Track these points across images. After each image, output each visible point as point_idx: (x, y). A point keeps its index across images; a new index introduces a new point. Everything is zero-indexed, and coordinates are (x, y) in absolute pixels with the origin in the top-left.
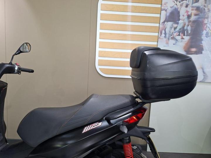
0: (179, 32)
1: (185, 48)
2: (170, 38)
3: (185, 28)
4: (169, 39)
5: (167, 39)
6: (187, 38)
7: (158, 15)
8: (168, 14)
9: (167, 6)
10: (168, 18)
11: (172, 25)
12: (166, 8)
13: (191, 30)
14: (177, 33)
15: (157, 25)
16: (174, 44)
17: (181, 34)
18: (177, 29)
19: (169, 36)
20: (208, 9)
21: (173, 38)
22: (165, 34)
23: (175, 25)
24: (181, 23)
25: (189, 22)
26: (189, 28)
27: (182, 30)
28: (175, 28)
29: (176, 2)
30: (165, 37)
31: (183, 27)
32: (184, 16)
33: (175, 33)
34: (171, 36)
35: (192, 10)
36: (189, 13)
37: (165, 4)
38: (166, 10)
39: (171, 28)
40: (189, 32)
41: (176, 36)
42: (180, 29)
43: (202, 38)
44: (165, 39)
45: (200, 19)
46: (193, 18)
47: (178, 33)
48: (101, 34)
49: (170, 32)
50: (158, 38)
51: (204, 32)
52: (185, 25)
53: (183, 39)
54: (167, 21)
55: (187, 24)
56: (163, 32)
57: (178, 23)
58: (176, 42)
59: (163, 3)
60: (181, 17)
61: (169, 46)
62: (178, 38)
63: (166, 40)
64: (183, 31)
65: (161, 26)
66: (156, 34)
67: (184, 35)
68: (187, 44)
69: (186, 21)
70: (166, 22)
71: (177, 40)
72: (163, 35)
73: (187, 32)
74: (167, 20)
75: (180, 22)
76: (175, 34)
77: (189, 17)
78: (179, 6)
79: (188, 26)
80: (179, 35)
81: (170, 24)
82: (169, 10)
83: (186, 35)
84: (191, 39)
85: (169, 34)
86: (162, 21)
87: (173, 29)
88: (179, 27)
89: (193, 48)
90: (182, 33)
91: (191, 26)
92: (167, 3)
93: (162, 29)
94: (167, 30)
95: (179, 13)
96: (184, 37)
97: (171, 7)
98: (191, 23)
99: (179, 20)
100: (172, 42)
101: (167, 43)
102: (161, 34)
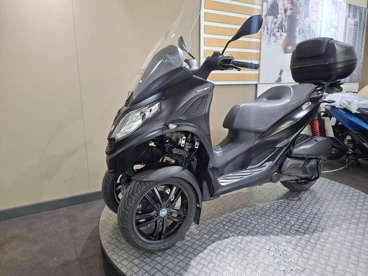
0: (279, 28)
1: (283, 46)
3: (283, 24)
4: (270, 36)
7: (260, 7)
8: (269, 7)
10: (269, 11)
11: (273, 19)
13: (288, 26)
14: (277, 29)
18: (277, 25)
19: (270, 33)
20: (300, 4)
21: (274, 35)
24: (280, 18)
25: (286, 16)
26: (286, 24)
31: (282, 22)
32: (281, 9)
35: (288, 4)
36: (286, 7)
38: (267, 2)
39: (272, 23)
40: (286, 28)
41: (276, 32)
42: (279, 24)
43: (296, 35)
45: (294, 14)
46: (289, 12)
49: (271, 28)
50: (261, 34)
51: (297, 29)
52: (283, 20)
53: (282, 36)
54: (269, 15)
57: (277, 18)
58: (276, 40)
60: (280, 11)
61: (270, 44)
62: (278, 34)
63: (268, 37)
64: (281, 27)
67: (282, 32)
68: (285, 42)
69: (284, 15)
71: (277, 37)
73: (285, 29)
75: (279, 16)
77: (286, 11)
79: (285, 21)
80: (278, 31)
81: (271, 18)
82: (270, 2)
83: (284, 31)
84: (288, 36)
86: (264, 14)
88: (279, 22)
89: (290, 46)
90: (281, 29)
91: (288, 22)
93: (265, 24)
94: (269, 25)
95: (277, 6)
96: (283, 34)
98: (287, 18)
99: (278, 14)
100: (273, 38)
101: (269, 41)
102: (264, 29)
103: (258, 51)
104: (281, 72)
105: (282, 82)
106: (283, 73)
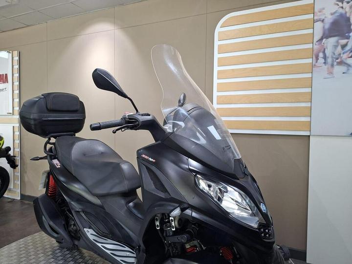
2: (335, 63)
5: (330, 66)
8: (327, 26)
9: (324, 14)
10: (327, 32)
11: (337, 42)
12: (322, 17)
14: (348, 53)
15: (310, 46)
16: (343, 73)
18: (349, 48)
19: (333, 61)
22: (325, 58)
23: (344, 42)
28: (343, 47)
29: (340, 4)
30: (325, 63)
33: (343, 54)
34: (337, 61)
37: (320, 12)
39: (336, 47)
41: (346, 59)
44: (325, 67)
47: (351, 54)
49: (334, 54)
50: (313, 66)
54: (327, 37)
56: (321, 55)
59: (316, 10)
61: (334, 77)
63: (328, 68)
66: (310, 61)
70: (324, 40)
72: (321, 60)
74: (326, 35)
76: (344, 56)
78: (348, 9)
82: (329, 19)
85: (332, 57)
87: (339, 48)
92: (324, 9)
93: (319, 52)
94: (328, 52)
97: (332, 14)
99: (350, 31)
102: (317, 59)
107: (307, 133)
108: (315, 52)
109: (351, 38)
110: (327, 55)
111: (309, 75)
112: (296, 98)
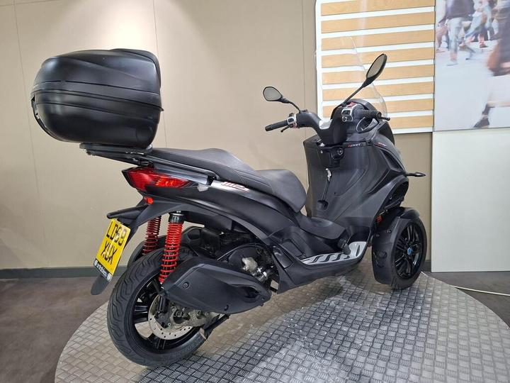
0: (476, 35)
1: (489, 64)
2: (458, 48)
3: (487, 25)
5: (453, 51)
6: (492, 45)
7: (431, 9)
8: (450, 4)
10: (450, 12)
11: (460, 23)
13: (500, 29)
14: (470, 37)
15: (431, 27)
16: (467, 59)
17: (479, 37)
18: (472, 30)
19: (456, 46)
21: (465, 48)
22: (448, 41)
23: (466, 23)
24: (478, 17)
25: (494, 12)
26: (495, 25)
27: (480, 30)
28: (467, 29)
30: (448, 47)
31: (483, 24)
32: (481, 2)
33: (467, 37)
34: (461, 45)
39: (459, 29)
40: (496, 32)
41: (469, 43)
42: (477, 29)
44: (448, 52)
46: (500, 4)
47: (474, 38)
48: (324, 58)
49: (457, 37)
50: (435, 51)
52: (486, 19)
53: (485, 47)
54: (450, 18)
55: (489, 17)
56: (444, 38)
57: (471, 19)
58: (471, 55)
60: (476, 6)
61: (457, 64)
62: (476, 46)
63: (451, 54)
64: (482, 32)
65: (438, 29)
66: (431, 45)
67: (486, 39)
68: (493, 56)
69: (488, 12)
70: (447, 20)
71: (472, 51)
72: (444, 44)
73: (492, 32)
74: (449, 16)
75: (476, 15)
76: (467, 40)
79: (493, 19)
80: (476, 40)
81: (455, 22)
83: (489, 38)
84: (501, 45)
85: (455, 41)
86: (439, 18)
87: (462, 30)
88: (475, 24)
89: (507, 61)
90: (481, 36)
91: (499, 21)
93: (442, 34)
94: (452, 35)
96: (486, 43)
98: (497, 15)
99: (473, 11)
100: (462, 55)
101: (454, 59)
102: (440, 42)
103: (430, 79)
104: (487, 109)
105: (490, 126)
106: (491, 111)
107: (430, 130)
108: (437, 35)
109: (474, 19)
110: (451, 38)
111: (431, 62)
112: (417, 89)
